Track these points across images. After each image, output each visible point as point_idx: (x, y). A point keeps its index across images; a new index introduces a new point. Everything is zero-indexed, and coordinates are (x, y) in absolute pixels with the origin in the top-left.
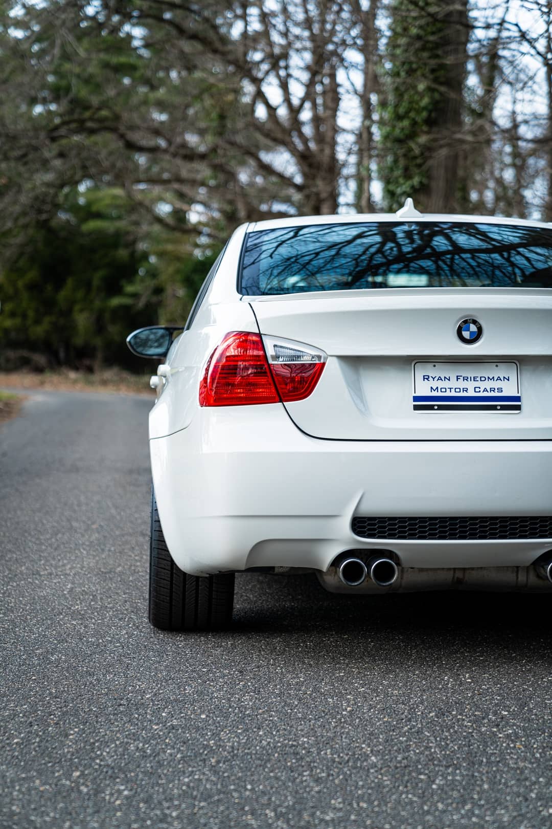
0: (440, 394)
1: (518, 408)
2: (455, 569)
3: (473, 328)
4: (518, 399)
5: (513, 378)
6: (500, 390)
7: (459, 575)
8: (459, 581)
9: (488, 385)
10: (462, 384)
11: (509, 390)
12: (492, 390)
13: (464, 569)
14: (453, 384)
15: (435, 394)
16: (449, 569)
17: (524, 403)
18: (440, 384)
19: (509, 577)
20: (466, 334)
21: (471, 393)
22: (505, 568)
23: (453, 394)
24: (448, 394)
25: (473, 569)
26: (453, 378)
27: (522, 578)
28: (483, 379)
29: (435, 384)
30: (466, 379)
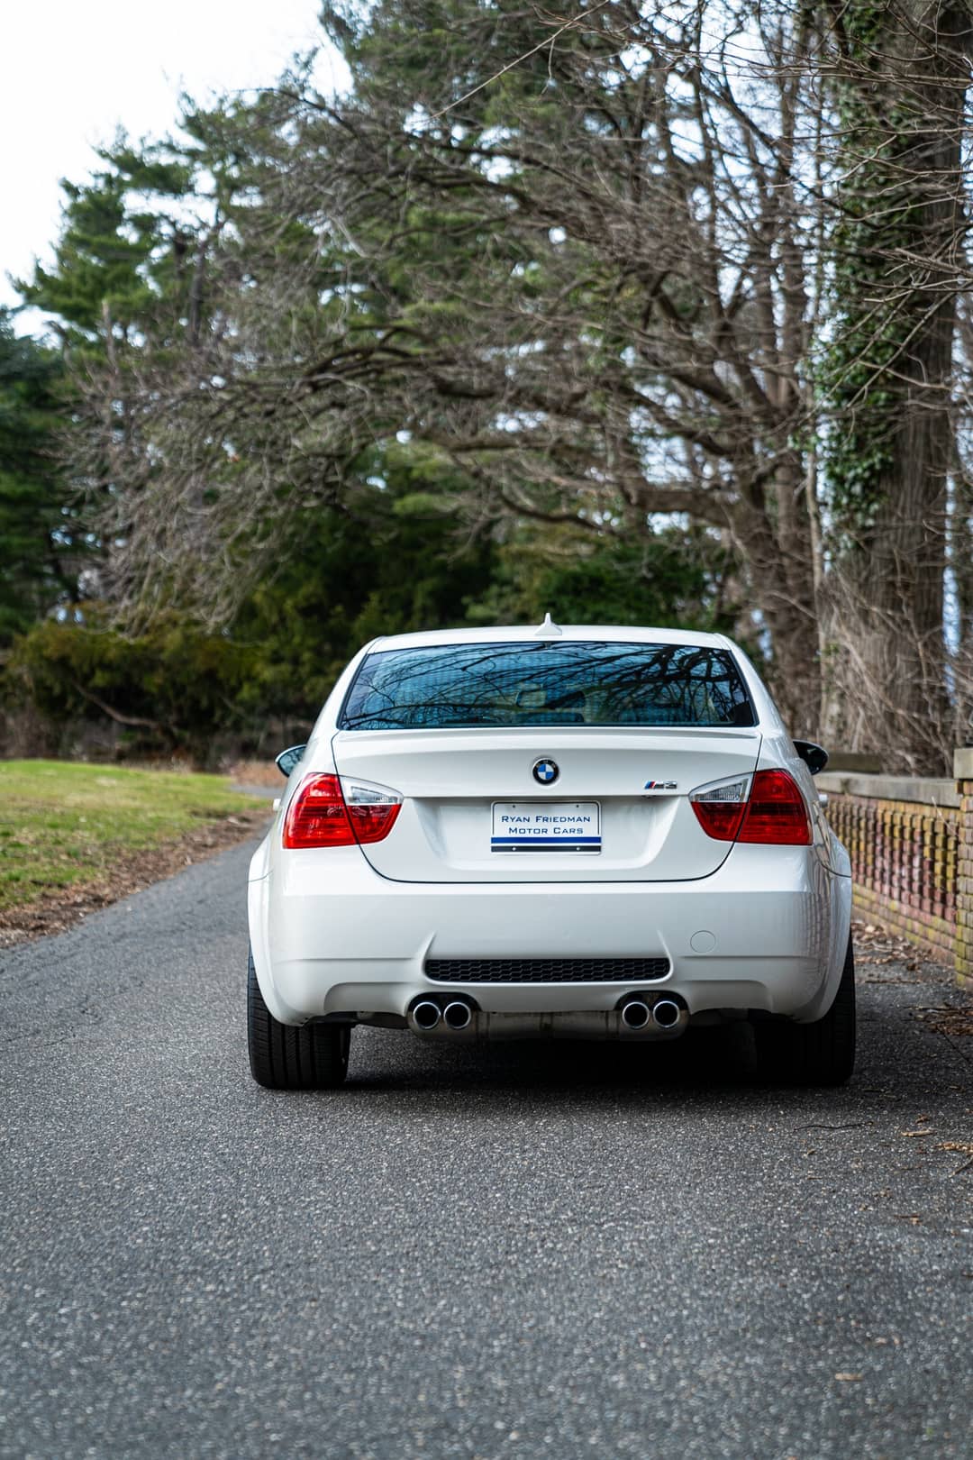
0: (518, 835)
1: (598, 849)
2: (542, 1014)
3: (549, 769)
4: (598, 840)
5: (594, 817)
6: (580, 831)
7: (547, 1020)
8: (547, 1028)
9: (569, 825)
10: (541, 825)
11: (590, 830)
12: (572, 831)
13: (552, 1014)
14: (533, 824)
15: (513, 835)
16: (536, 1014)
17: (603, 844)
18: (520, 825)
19: (598, 1023)
20: (542, 775)
21: (551, 834)
22: (595, 1012)
23: (532, 835)
24: (527, 835)
25: (560, 1014)
26: (533, 819)
27: (612, 1024)
28: (563, 820)
29: (513, 825)
30: (545, 819)
